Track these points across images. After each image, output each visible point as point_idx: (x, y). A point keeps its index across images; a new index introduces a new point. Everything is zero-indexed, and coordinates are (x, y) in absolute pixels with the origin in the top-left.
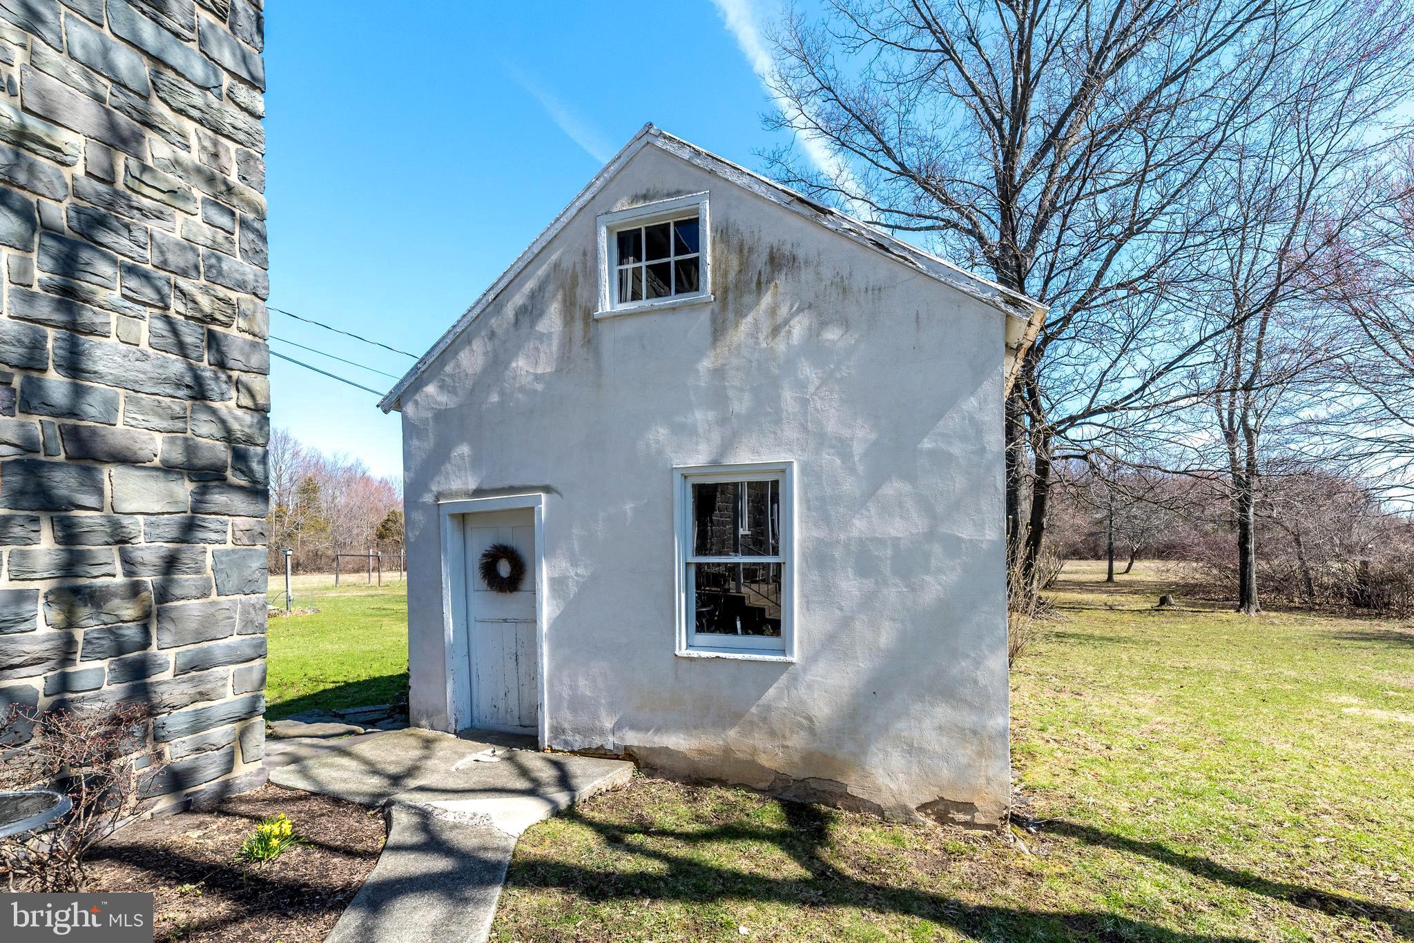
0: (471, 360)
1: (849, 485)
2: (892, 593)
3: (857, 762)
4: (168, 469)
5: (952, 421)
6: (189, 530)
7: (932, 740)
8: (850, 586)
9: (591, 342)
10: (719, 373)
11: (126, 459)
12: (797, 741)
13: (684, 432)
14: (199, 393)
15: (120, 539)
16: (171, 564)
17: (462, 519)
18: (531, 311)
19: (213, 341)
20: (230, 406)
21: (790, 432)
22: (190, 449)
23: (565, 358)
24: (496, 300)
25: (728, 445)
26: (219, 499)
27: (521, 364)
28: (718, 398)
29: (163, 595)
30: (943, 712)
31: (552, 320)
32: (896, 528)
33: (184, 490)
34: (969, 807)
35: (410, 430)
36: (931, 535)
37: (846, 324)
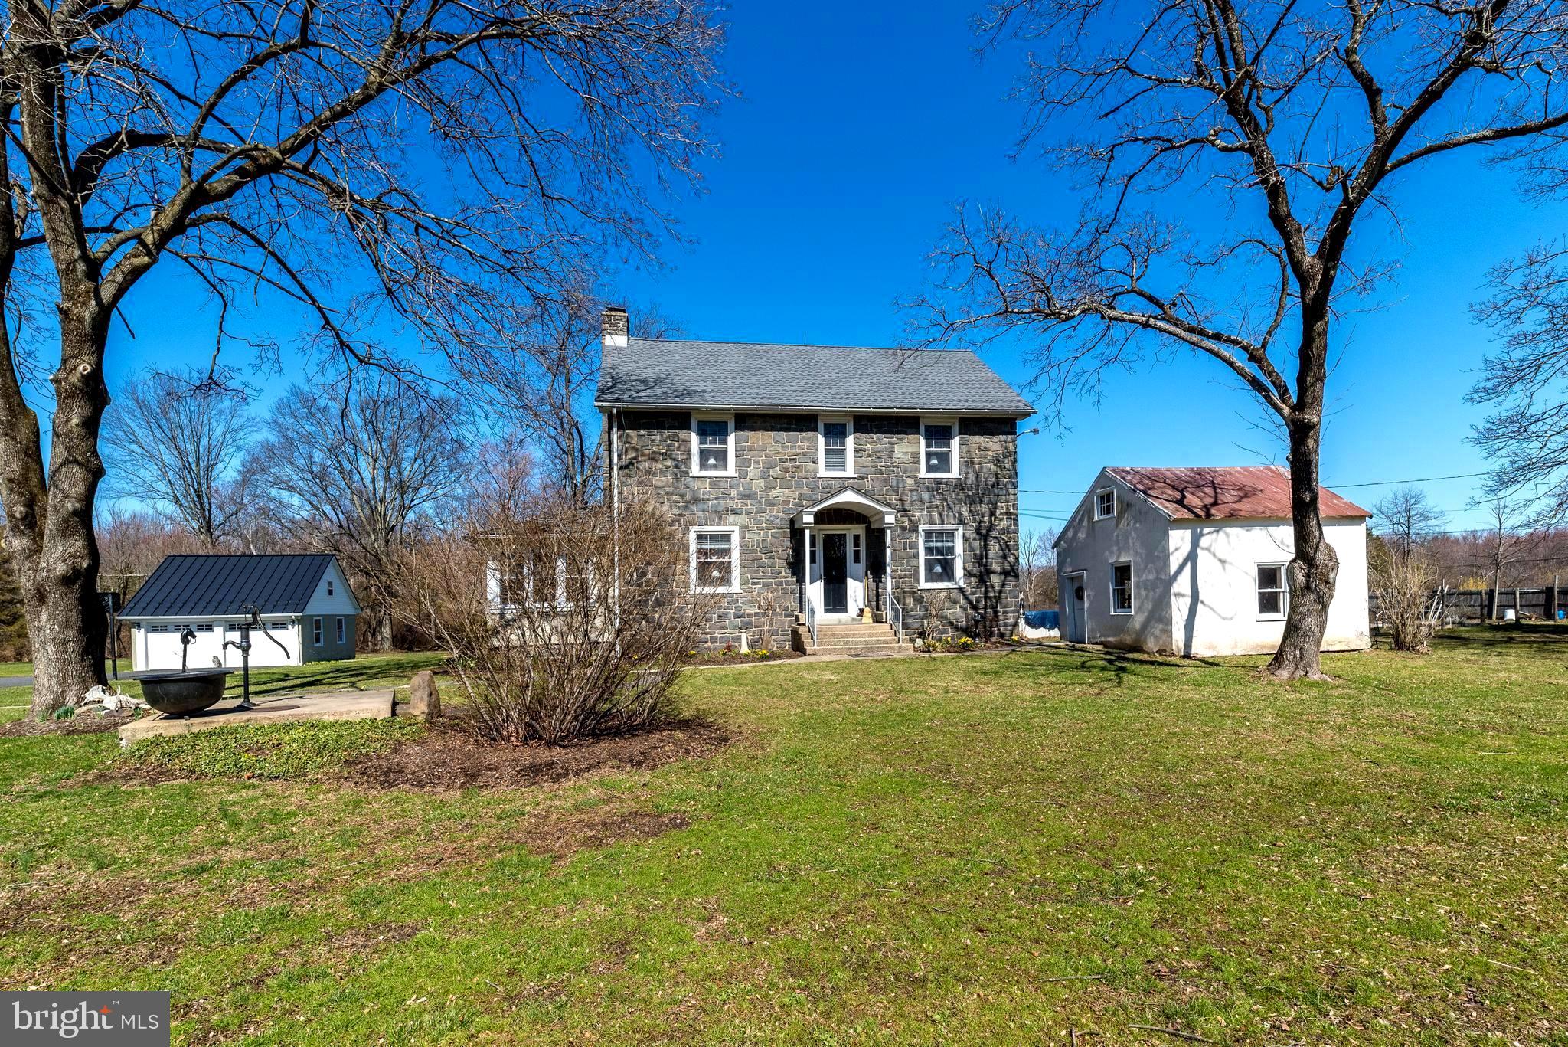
0: (1070, 534)
1: (1142, 566)
2: (1151, 594)
3: (1145, 642)
4: (1001, 574)
5: (1160, 548)
6: (1003, 585)
7: (1158, 632)
8: (1143, 593)
9: (1093, 529)
10: (1117, 536)
11: (994, 572)
12: (1134, 636)
13: (1111, 552)
14: (1005, 557)
15: (993, 587)
16: (1000, 592)
17: (1072, 579)
18: (1081, 520)
19: (1008, 546)
20: (1011, 559)
21: (1131, 552)
22: (1004, 569)
23: (1088, 535)
24: (1073, 519)
25: (1118, 557)
26: (1010, 578)
27: (1080, 535)
28: (1117, 543)
29: (1000, 598)
30: (1161, 626)
31: (1085, 523)
32: (1151, 577)
33: (1003, 577)
34: (1165, 651)
35: (1058, 555)
36: (1157, 578)
37: (1140, 522)
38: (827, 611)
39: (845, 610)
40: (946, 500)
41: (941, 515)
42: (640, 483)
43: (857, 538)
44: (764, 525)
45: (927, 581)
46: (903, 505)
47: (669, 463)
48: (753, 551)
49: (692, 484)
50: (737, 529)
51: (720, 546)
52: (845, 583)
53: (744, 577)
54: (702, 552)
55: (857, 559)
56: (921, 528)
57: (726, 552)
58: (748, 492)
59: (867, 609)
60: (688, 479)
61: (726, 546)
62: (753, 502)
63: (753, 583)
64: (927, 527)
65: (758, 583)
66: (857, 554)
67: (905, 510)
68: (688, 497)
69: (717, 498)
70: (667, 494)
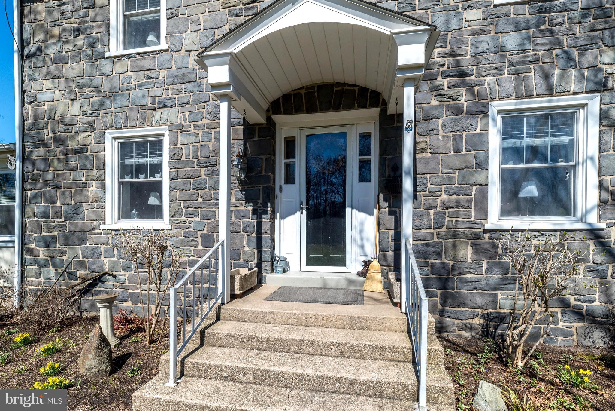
38: (310, 262)
39: (342, 262)
40: (560, 44)
41: (546, 76)
42: (49, 76)
43: (365, 137)
44: (205, 121)
45: (504, 212)
46: (458, 64)
47: (81, 41)
48: (187, 164)
49: (107, 67)
50: (166, 131)
51: (148, 160)
52: (342, 215)
53: (175, 204)
54: (124, 170)
55: (364, 178)
56: (496, 106)
57: (157, 168)
58: (183, 71)
59: (375, 264)
60: (104, 62)
61: (156, 160)
62: (189, 86)
63: (188, 214)
64: (511, 104)
65: (194, 215)
66: (364, 166)
67: (462, 74)
68: (106, 88)
69: (140, 86)
70: (81, 87)
